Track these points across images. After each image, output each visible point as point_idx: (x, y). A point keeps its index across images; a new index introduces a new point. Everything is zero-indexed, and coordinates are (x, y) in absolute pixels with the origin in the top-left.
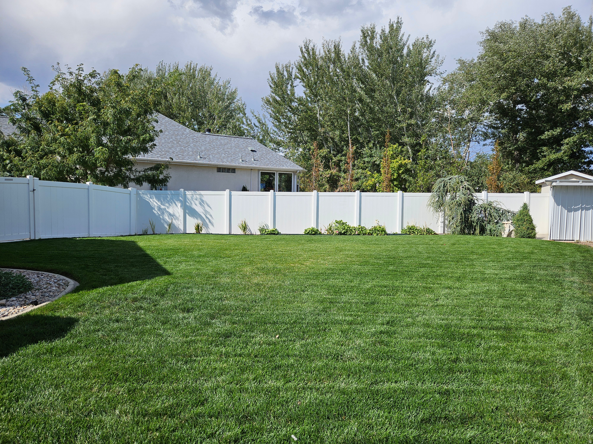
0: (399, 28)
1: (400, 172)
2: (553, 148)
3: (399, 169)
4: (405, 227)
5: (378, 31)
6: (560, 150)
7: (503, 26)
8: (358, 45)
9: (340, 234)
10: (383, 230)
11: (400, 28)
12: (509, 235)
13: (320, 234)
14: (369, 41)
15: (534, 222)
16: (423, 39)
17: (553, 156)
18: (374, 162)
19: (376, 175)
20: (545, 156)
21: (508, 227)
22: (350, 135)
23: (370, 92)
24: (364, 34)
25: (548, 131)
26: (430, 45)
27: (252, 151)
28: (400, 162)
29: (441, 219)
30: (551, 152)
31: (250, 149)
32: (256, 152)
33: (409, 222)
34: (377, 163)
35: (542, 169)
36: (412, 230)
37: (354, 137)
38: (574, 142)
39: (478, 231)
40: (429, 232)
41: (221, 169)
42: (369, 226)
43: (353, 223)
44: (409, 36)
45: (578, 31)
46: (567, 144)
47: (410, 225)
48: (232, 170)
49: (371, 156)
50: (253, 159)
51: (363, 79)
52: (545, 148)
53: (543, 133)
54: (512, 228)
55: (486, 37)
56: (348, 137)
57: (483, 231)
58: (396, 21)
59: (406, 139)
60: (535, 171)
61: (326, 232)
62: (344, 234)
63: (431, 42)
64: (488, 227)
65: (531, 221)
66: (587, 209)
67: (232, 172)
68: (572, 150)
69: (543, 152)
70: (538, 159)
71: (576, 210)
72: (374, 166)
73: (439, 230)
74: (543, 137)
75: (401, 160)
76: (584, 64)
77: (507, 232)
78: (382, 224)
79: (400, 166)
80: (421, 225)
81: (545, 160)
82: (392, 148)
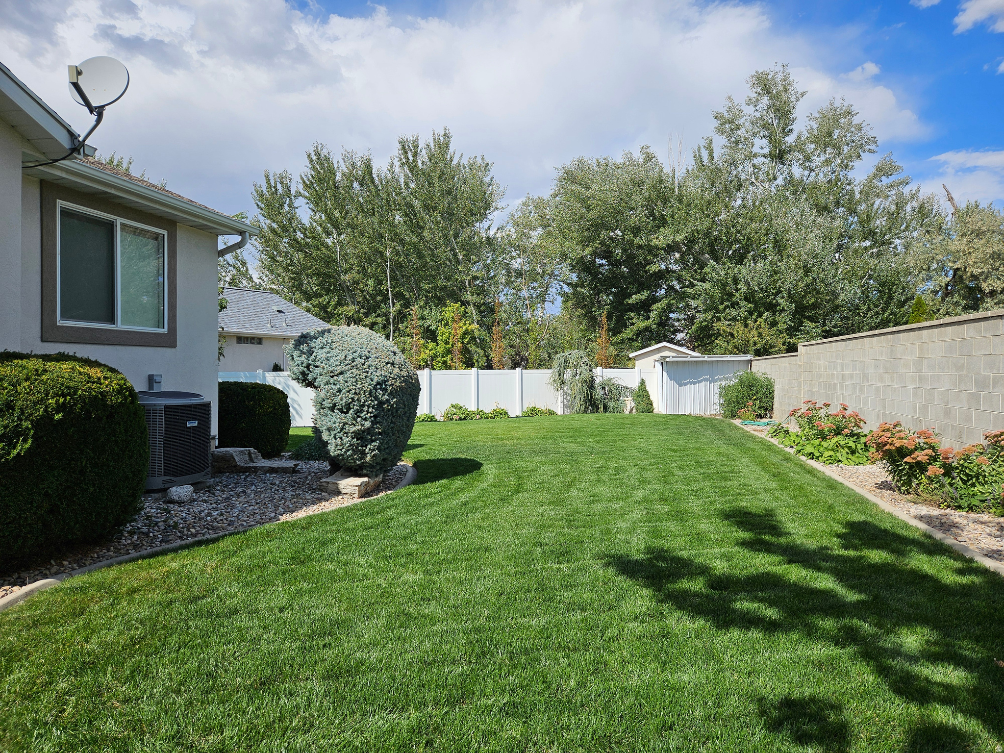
0: (447, 145)
1: (466, 341)
2: (640, 314)
3: (463, 338)
4: (525, 408)
5: (422, 144)
6: (649, 318)
7: (581, 164)
8: (397, 163)
9: (460, 419)
10: (506, 413)
11: (449, 142)
12: (631, 412)
13: (436, 421)
14: (411, 158)
15: (652, 398)
16: (476, 157)
17: (642, 324)
18: (429, 326)
19: (431, 345)
20: (633, 324)
21: (629, 403)
22: (391, 288)
23: (417, 228)
24: (404, 148)
25: (635, 293)
26: (487, 168)
27: (278, 311)
28: (464, 327)
29: (560, 399)
30: (639, 318)
31: (275, 308)
32: (283, 313)
33: (529, 404)
34: (433, 328)
35: (631, 340)
36: (534, 412)
37: (397, 290)
38: (663, 308)
39: (601, 409)
40: (551, 413)
41: (242, 339)
42: (488, 409)
43: (472, 408)
44: (462, 155)
45: (661, 181)
46: (656, 310)
47: (532, 405)
48: (257, 340)
49: (423, 318)
50: (284, 324)
51: (409, 212)
52: (632, 314)
53: (630, 296)
54: (633, 405)
55: (561, 173)
56: (387, 290)
57: (606, 409)
58: (442, 133)
59: (468, 297)
60: (623, 341)
61: (443, 418)
62: (465, 419)
63: (487, 165)
64: (611, 404)
65: (648, 396)
66: (695, 383)
67: (258, 344)
68: (661, 318)
69: (631, 319)
70: (626, 327)
71: (685, 385)
72: (427, 332)
73: (559, 412)
74: (629, 302)
75: (465, 324)
76: (669, 220)
77: (629, 409)
78: (502, 406)
79: (466, 333)
80: (541, 406)
81: (635, 328)
82: (452, 309)
